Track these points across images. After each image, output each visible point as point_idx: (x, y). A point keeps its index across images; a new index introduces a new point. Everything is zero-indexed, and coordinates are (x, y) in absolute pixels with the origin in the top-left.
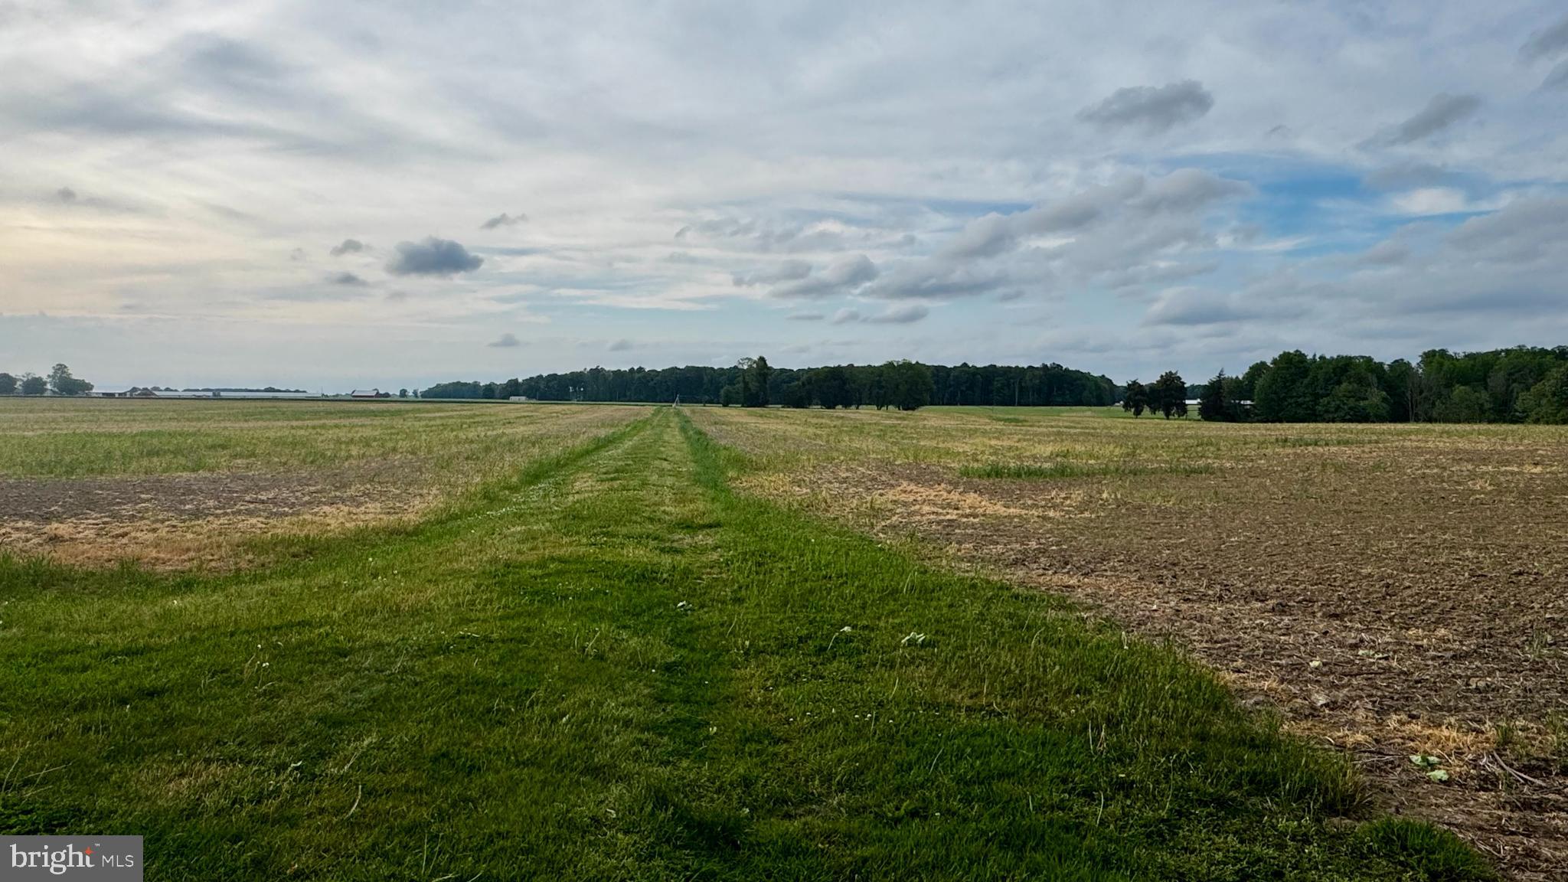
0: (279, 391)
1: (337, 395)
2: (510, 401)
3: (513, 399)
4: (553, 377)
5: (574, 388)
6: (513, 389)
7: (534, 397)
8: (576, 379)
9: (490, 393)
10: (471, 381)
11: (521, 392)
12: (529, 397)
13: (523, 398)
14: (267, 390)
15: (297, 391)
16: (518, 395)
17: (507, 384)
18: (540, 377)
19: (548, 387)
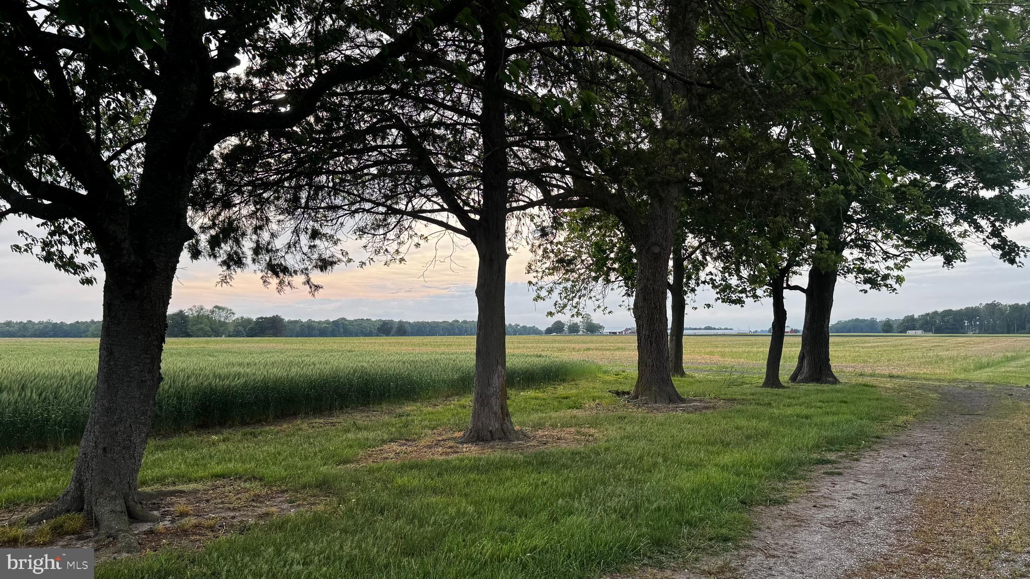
0: (714, 329)
1: (756, 331)
2: (907, 334)
3: (910, 332)
4: (948, 313)
5: (970, 322)
6: (909, 324)
7: (930, 331)
8: (971, 314)
9: (888, 327)
10: (869, 318)
11: (918, 326)
12: (926, 331)
13: (919, 332)
14: (706, 328)
15: (726, 329)
16: (914, 329)
17: (904, 320)
18: (936, 313)
19: (944, 321)
